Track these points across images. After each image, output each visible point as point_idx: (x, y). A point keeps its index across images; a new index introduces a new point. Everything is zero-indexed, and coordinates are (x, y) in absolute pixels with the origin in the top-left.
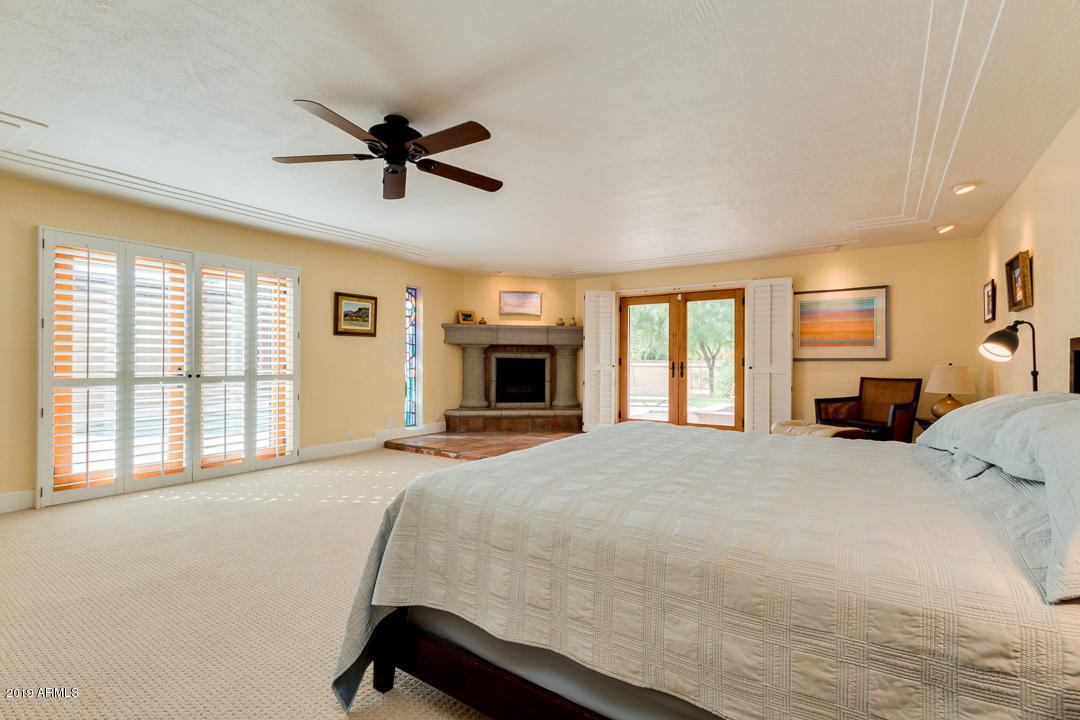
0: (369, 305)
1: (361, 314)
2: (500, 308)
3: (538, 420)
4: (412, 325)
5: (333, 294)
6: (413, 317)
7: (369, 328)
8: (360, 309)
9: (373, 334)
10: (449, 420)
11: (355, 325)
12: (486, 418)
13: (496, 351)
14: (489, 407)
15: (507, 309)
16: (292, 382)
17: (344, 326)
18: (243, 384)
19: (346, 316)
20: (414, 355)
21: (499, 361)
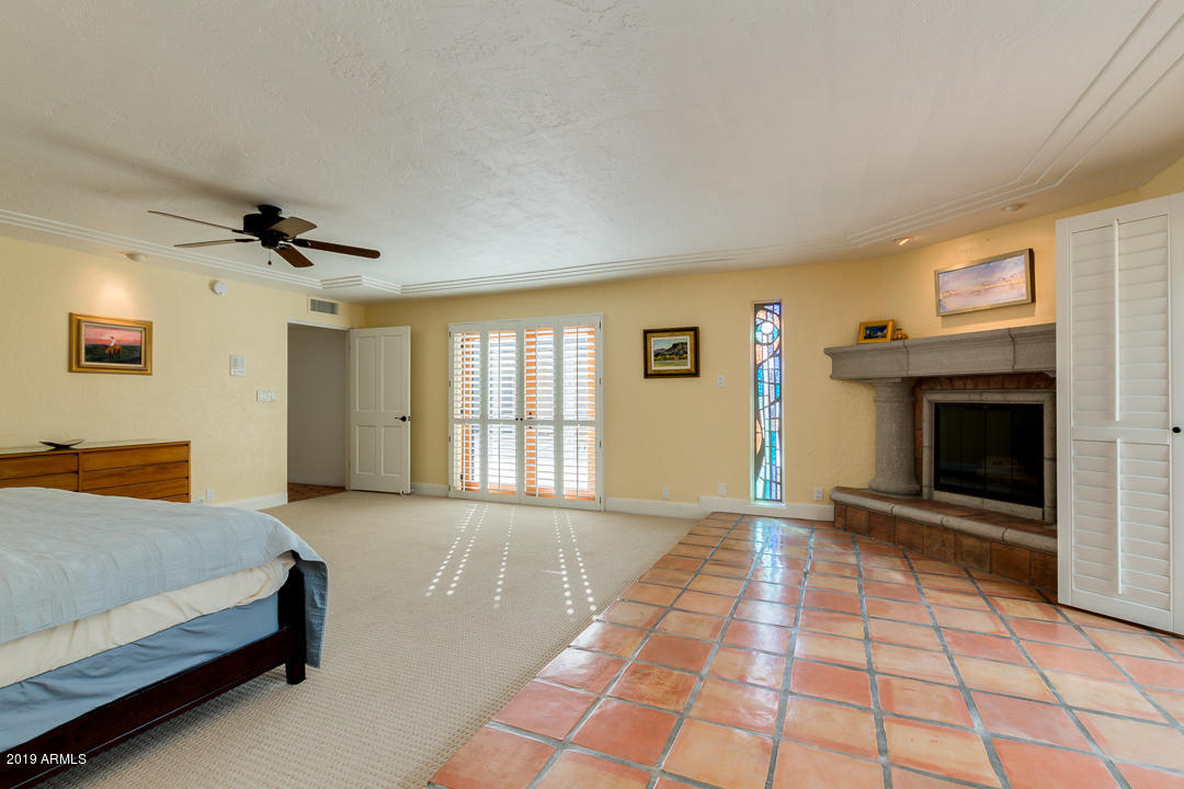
0: (687, 339)
1: (677, 351)
2: (939, 303)
3: (968, 542)
4: (774, 355)
5: (642, 332)
6: (776, 344)
7: (689, 367)
8: (675, 346)
9: (695, 373)
10: (841, 509)
11: (669, 364)
12: (872, 513)
13: (932, 389)
14: (915, 498)
15: (952, 304)
16: (594, 428)
17: (655, 367)
18: (552, 427)
19: (656, 355)
20: (779, 399)
21: (939, 408)
